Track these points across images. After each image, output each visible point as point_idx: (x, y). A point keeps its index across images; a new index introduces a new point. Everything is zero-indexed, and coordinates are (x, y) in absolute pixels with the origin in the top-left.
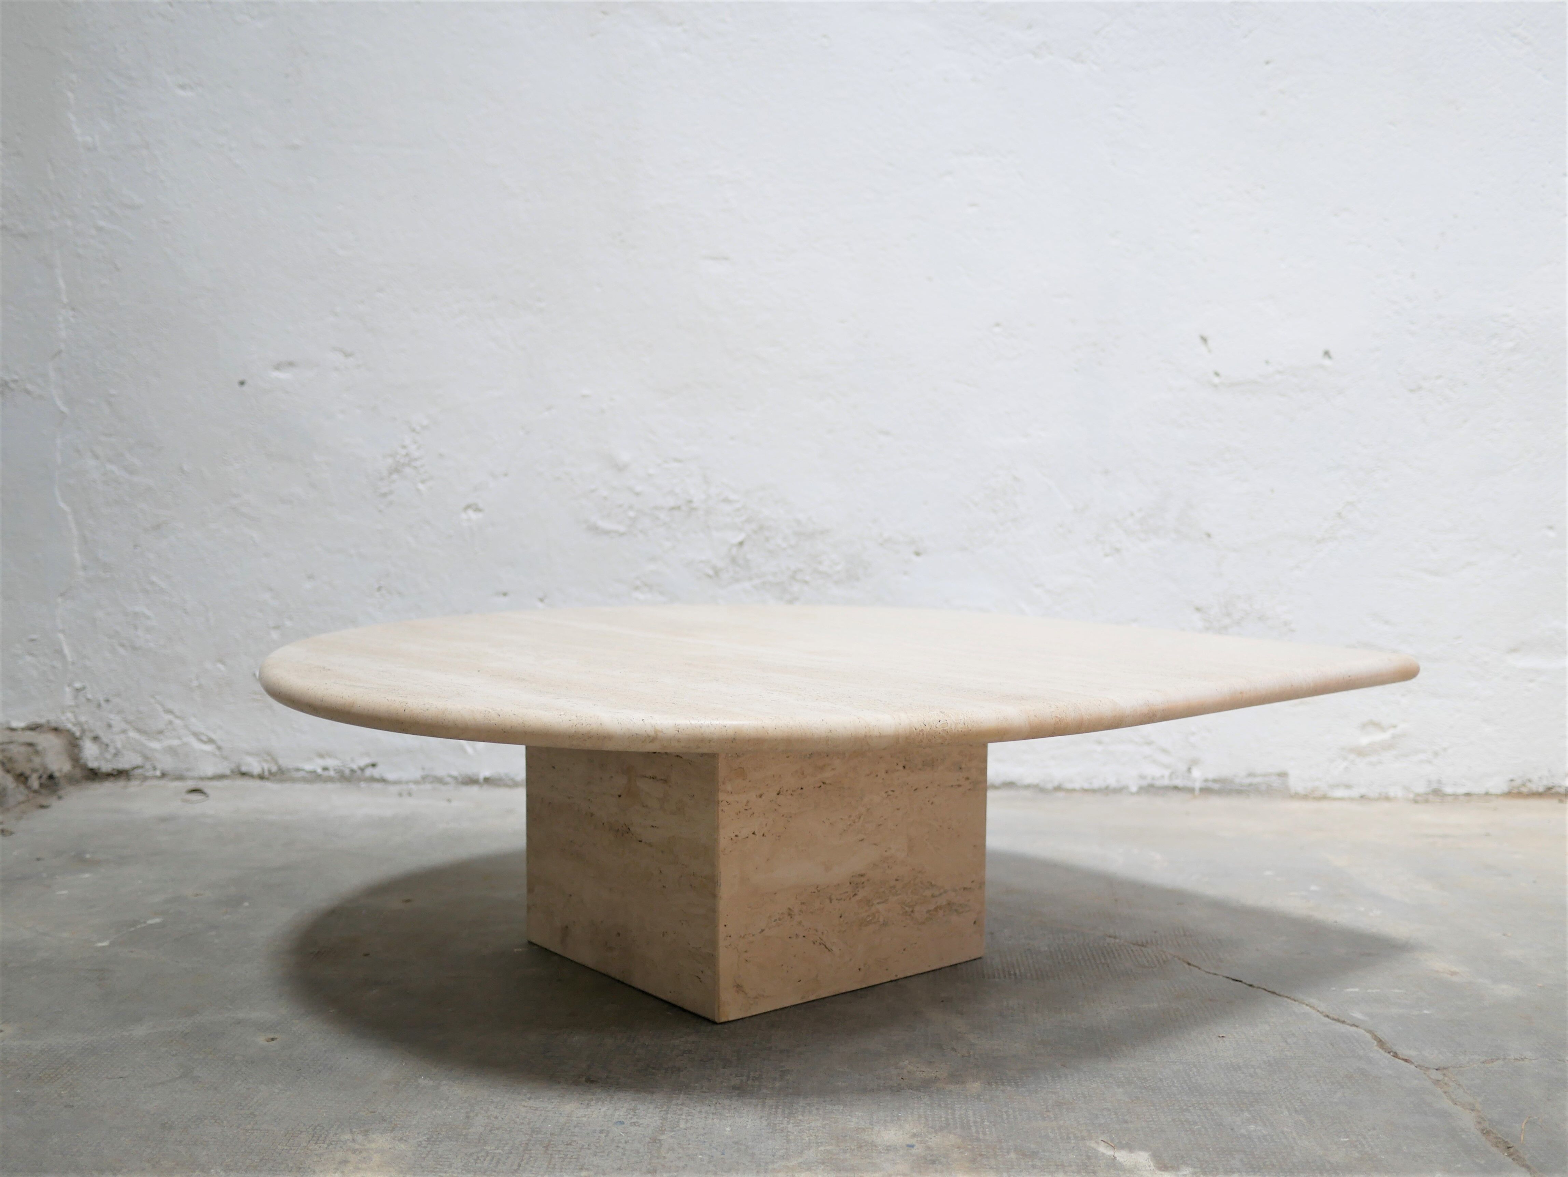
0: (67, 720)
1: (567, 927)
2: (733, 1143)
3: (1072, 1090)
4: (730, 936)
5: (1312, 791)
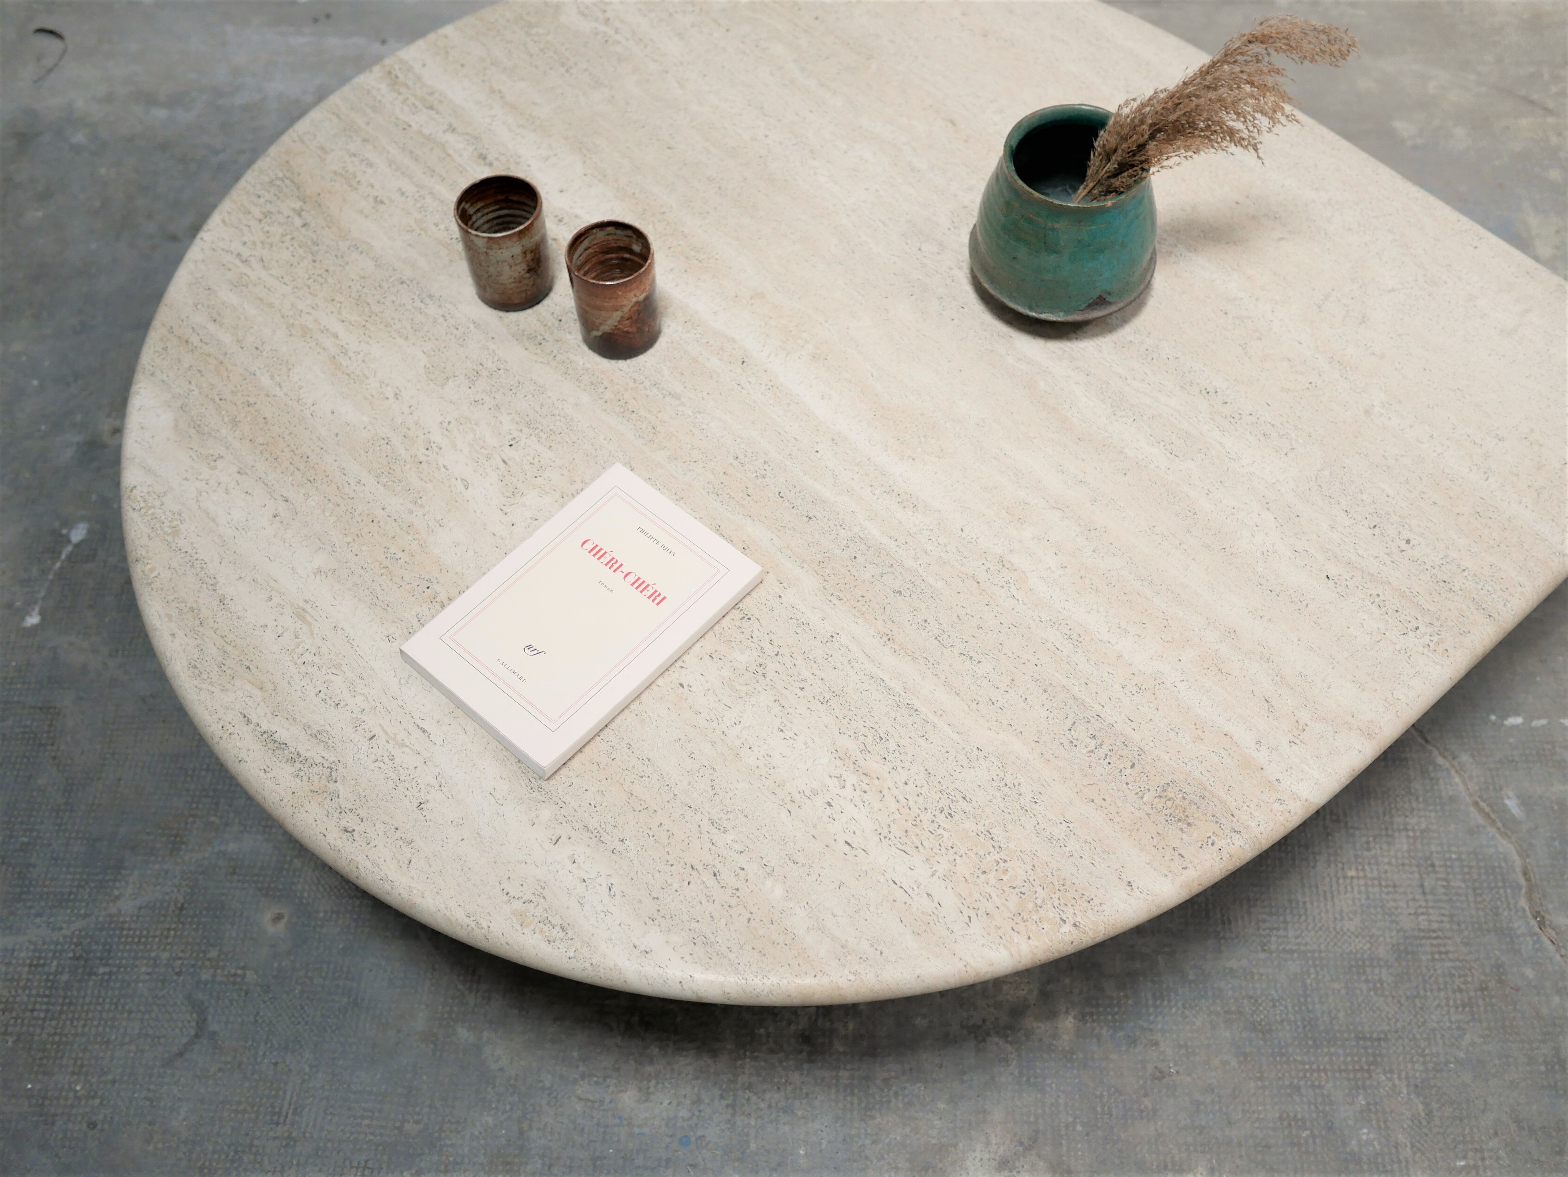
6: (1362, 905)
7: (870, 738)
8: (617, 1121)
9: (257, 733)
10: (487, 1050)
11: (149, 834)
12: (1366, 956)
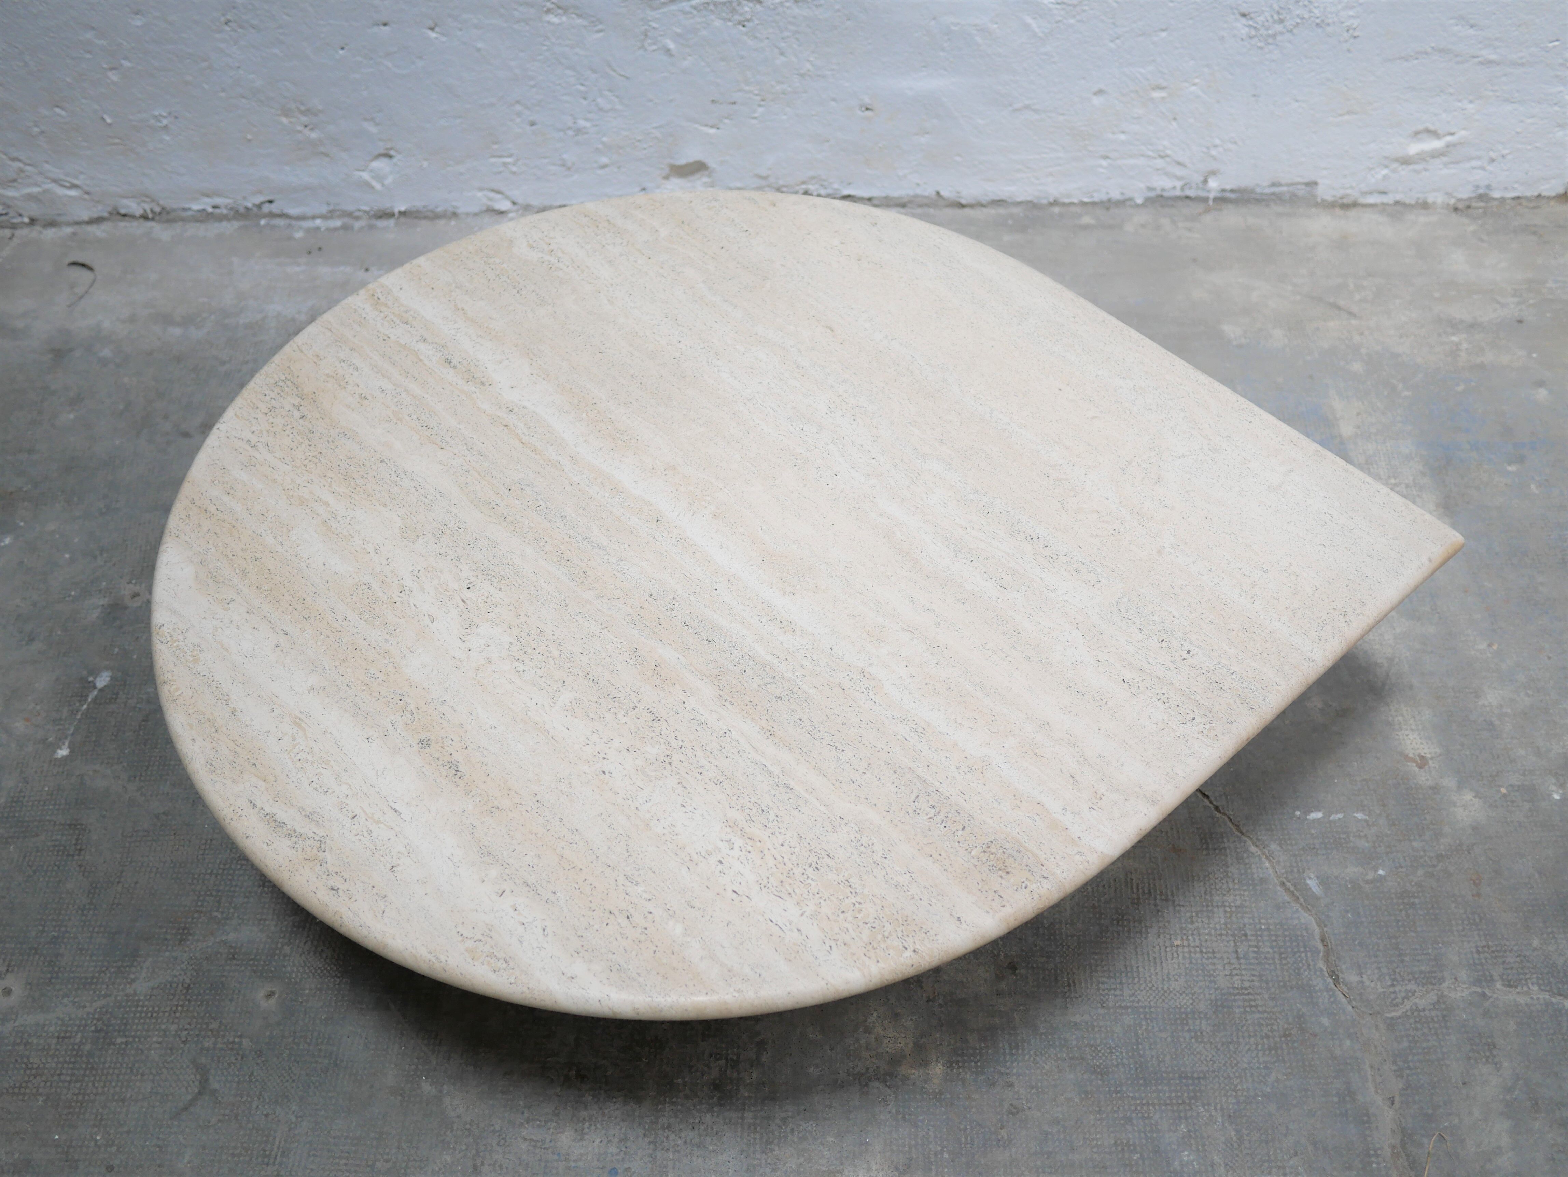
5: (1342, 198)
6: (1186, 969)
7: (754, 810)
8: (556, 1157)
9: (261, 815)
10: (447, 1100)
11: (161, 927)
12: (1189, 1010)
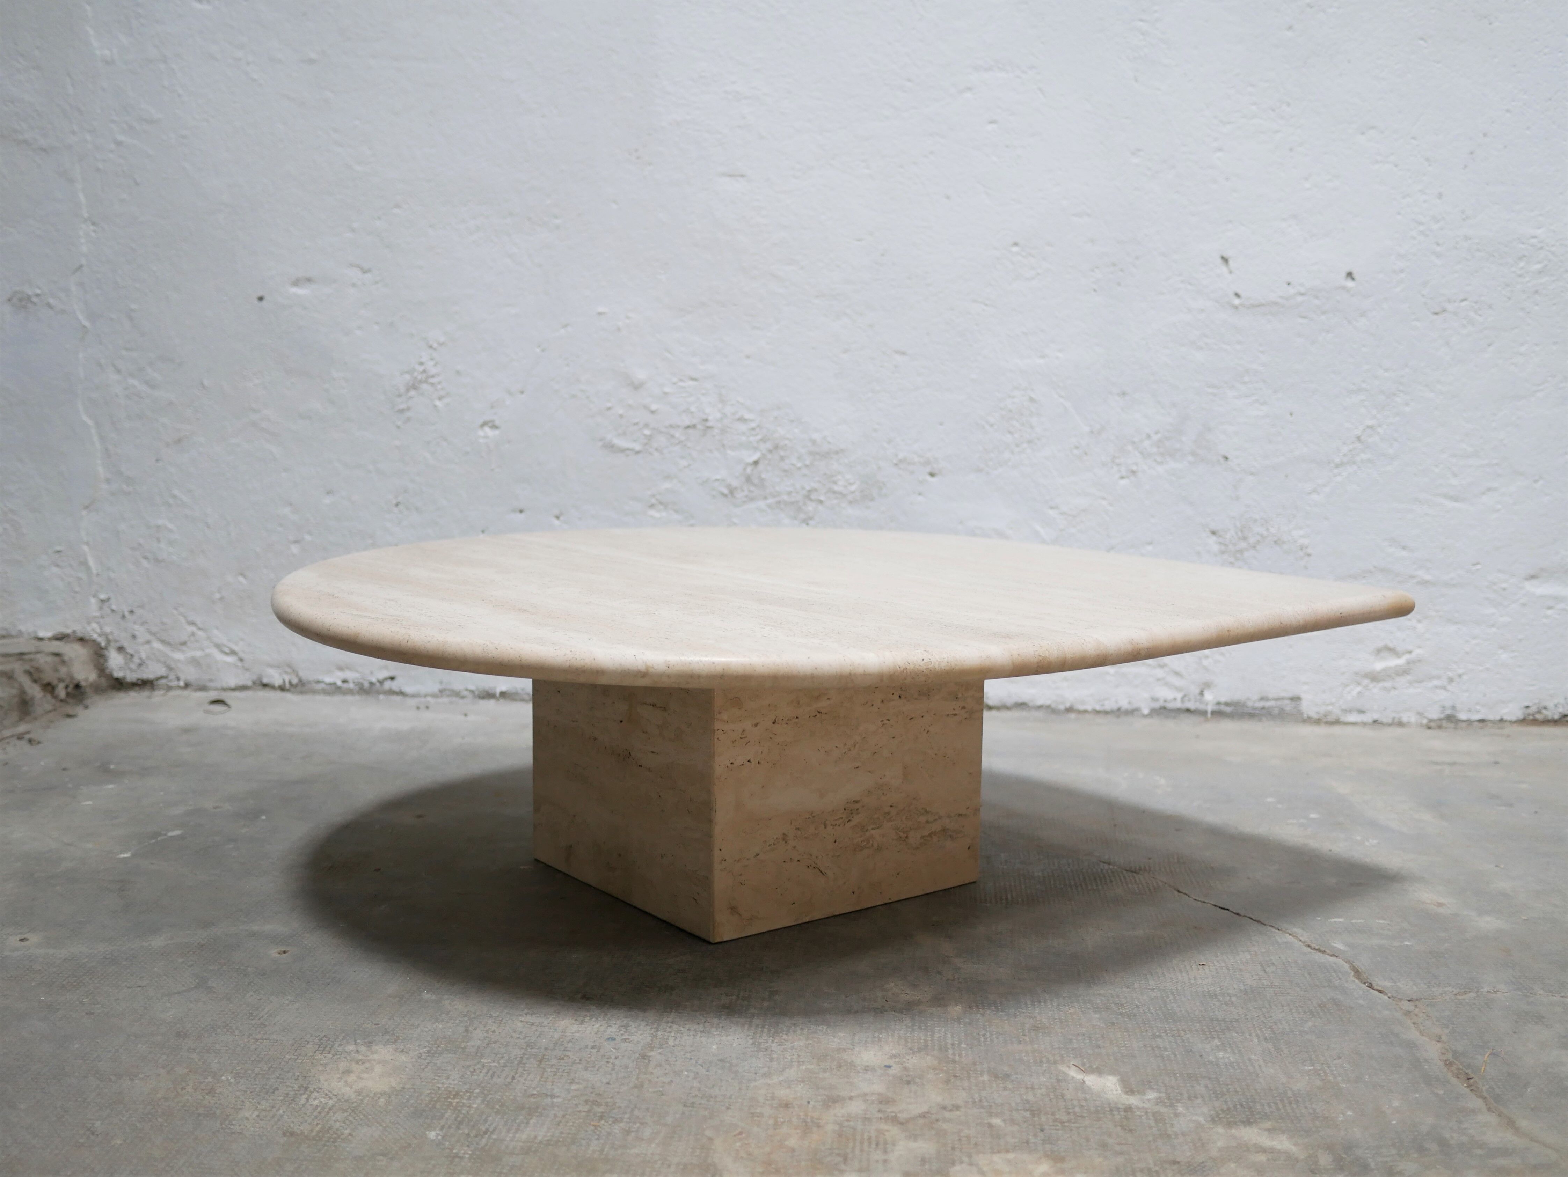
0: (93, 631)
1: (571, 847)
2: (718, 1060)
3: (1050, 1015)
4: (725, 860)
5: (1325, 716)
6: (1212, 975)
8: (552, 1031)
10: (446, 1002)
11: (186, 921)
12: (1217, 992)
